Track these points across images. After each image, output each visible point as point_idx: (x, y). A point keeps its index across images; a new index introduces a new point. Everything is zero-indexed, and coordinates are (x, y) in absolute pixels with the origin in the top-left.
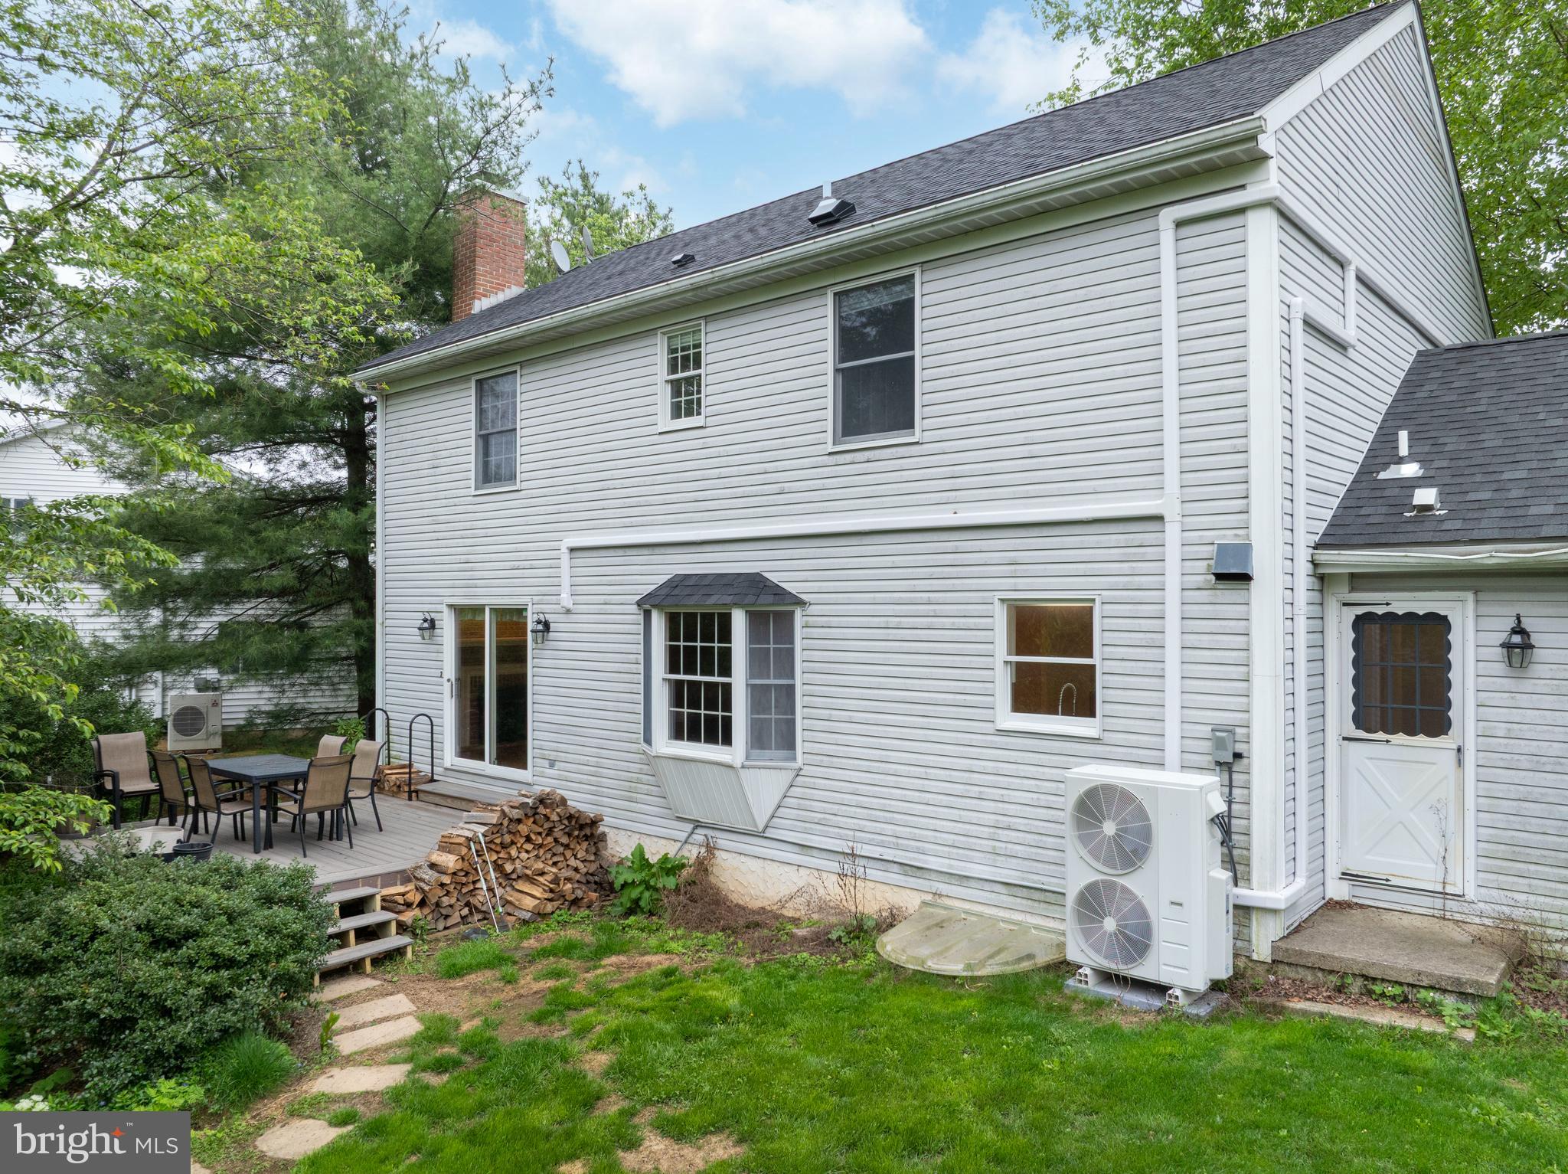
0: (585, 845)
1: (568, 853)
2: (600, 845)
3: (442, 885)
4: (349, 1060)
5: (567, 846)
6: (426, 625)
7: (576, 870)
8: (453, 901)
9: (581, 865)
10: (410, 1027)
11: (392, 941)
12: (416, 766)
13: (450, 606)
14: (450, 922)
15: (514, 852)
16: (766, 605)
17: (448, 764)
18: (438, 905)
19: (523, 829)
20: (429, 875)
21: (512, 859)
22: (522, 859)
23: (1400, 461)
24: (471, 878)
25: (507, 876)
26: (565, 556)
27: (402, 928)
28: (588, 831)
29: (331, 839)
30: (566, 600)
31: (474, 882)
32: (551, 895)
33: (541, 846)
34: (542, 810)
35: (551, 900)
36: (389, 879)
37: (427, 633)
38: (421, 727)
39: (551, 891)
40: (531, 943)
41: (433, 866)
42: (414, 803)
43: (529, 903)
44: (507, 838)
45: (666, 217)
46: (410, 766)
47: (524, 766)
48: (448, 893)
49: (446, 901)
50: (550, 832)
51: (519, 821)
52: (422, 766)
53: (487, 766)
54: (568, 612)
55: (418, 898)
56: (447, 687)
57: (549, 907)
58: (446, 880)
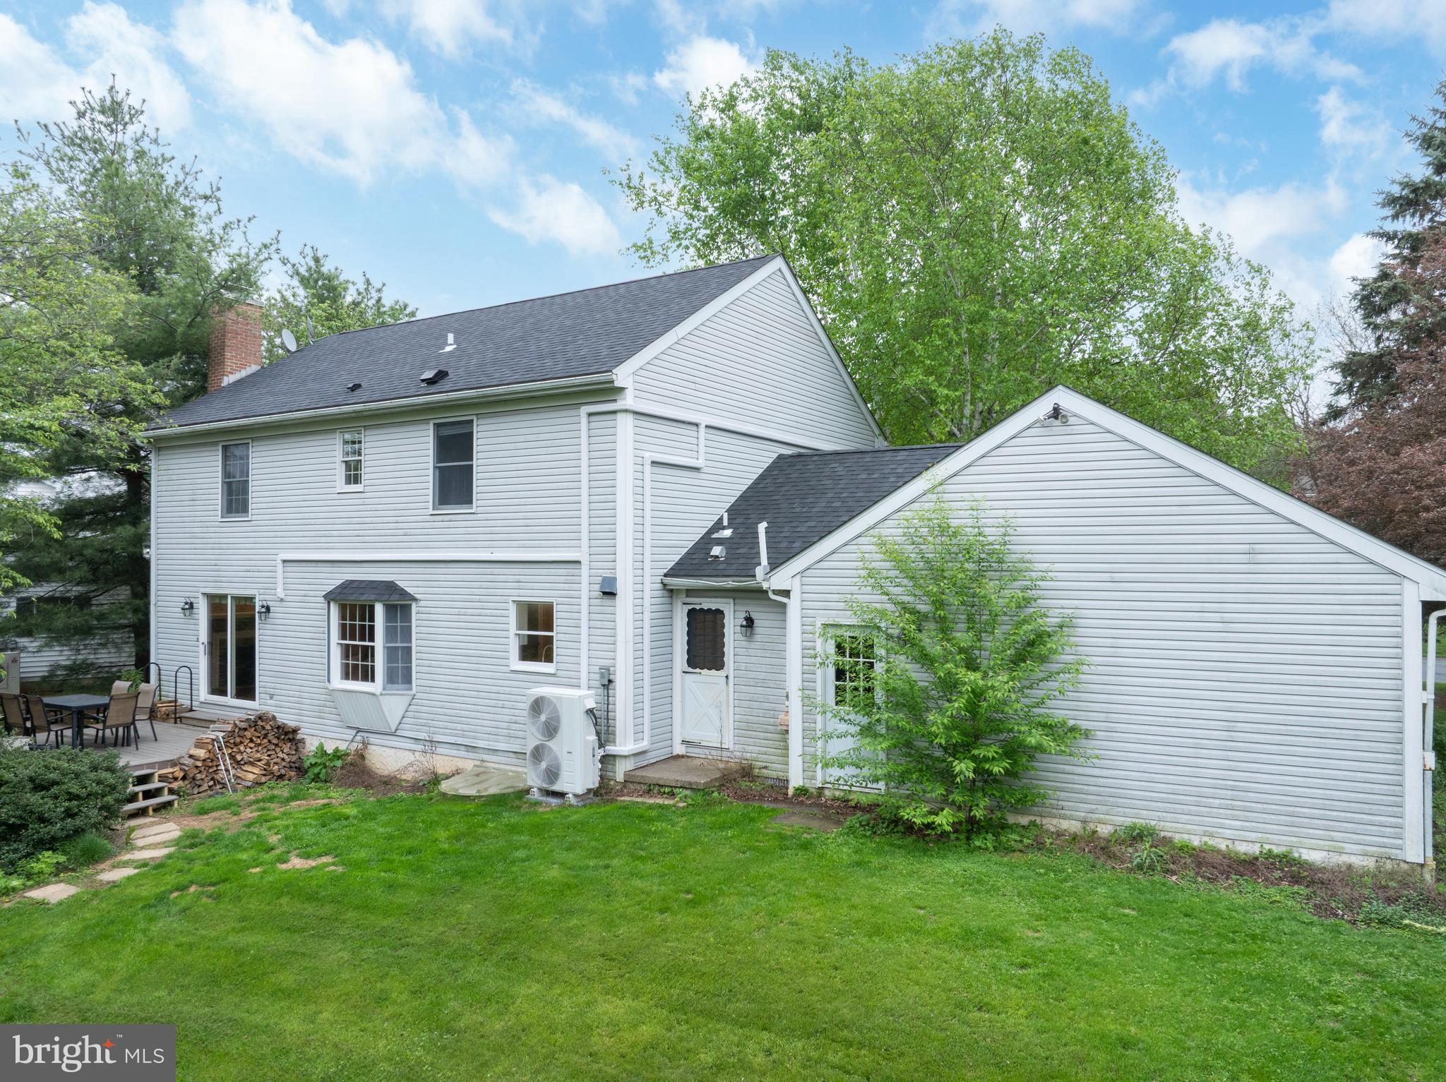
0: (289, 744)
1: (278, 750)
2: (300, 745)
3: (197, 767)
5: (277, 745)
6: (187, 606)
7: (283, 759)
8: (203, 776)
9: (286, 757)
10: (177, 834)
11: (166, 797)
12: (180, 702)
13: (204, 594)
14: (202, 789)
15: (242, 748)
16: (395, 600)
17: (202, 699)
18: (194, 779)
19: (248, 734)
20: (188, 761)
21: (241, 753)
22: (247, 752)
23: (724, 528)
24: (215, 764)
25: (238, 762)
26: (280, 565)
27: (171, 791)
28: (291, 736)
29: (123, 745)
30: (280, 593)
31: (217, 766)
32: (264, 772)
33: (260, 745)
34: (260, 723)
35: (264, 775)
36: (163, 764)
37: (187, 612)
38: (183, 675)
39: (265, 770)
40: (252, 797)
41: (191, 756)
42: (179, 725)
43: (251, 777)
44: (238, 740)
45: (379, 291)
46: (176, 701)
47: (253, 698)
48: (200, 772)
49: (199, 776)
50: (265, 736)
51: (245, 729)
52: (184, 701)
53: (229, 700)
54: (282, 600)
55: (182, 774)
56: (202, 648)
57: (264, 779)
58: (199, 764)
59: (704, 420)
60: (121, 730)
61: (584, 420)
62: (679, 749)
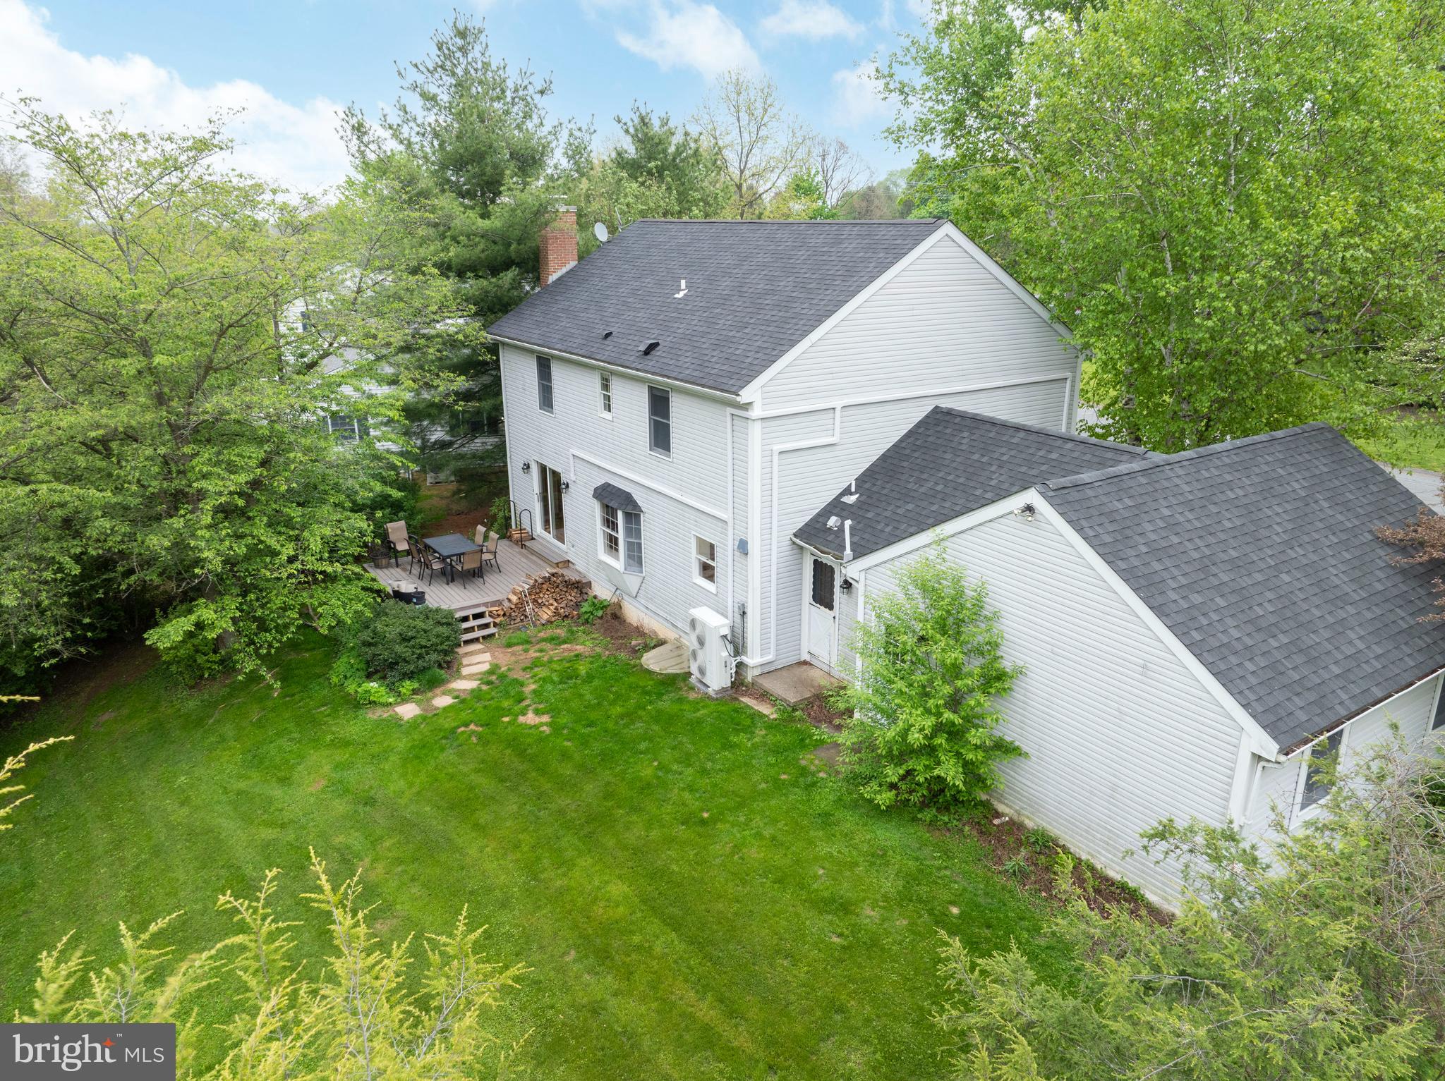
0: (576, 590)
3: (511, 608)
4: (464, 678)
6: (528, 466)
8: (517, 614)
9: (573, 598)
10: (486, 667)
11: (492, 630)
12: (527, 530)
13: (534, 460)
14: (516, 621)
15: (541, 595)
16: (629, 510)
17: (538, 532)
18: (510, 615)
19: (545, 586)
21: (541, 598)
22: (545, 598)
23: (851, 494)
24: (523, 605)
25: (539, 604)
26: (571, 457)
27: (495, 625)
28: (576, 585)
30: (573, 476)
31: (525, 606)
33: (554, 592)
34: (554, 579)
35: (554, 616)
36: (493, 604)
37: (528, 469)
40: (542, 635)
41: (508, 600)
42: (523, 550)
43: (545, 617)
44: (538, 590)
46: (523, 527)
47: (564, 541)
48: (514, 611)
49: (513, 613)
50: (557, 587)
51: (543, 583)
53: (551, 537)
54: (574, 482)
55: (502, 612)
56: (536, 496)
57: (553, 619)
58: (513, 606)
59: (838, 404)
61: (729, 418)
62: (806, 657)
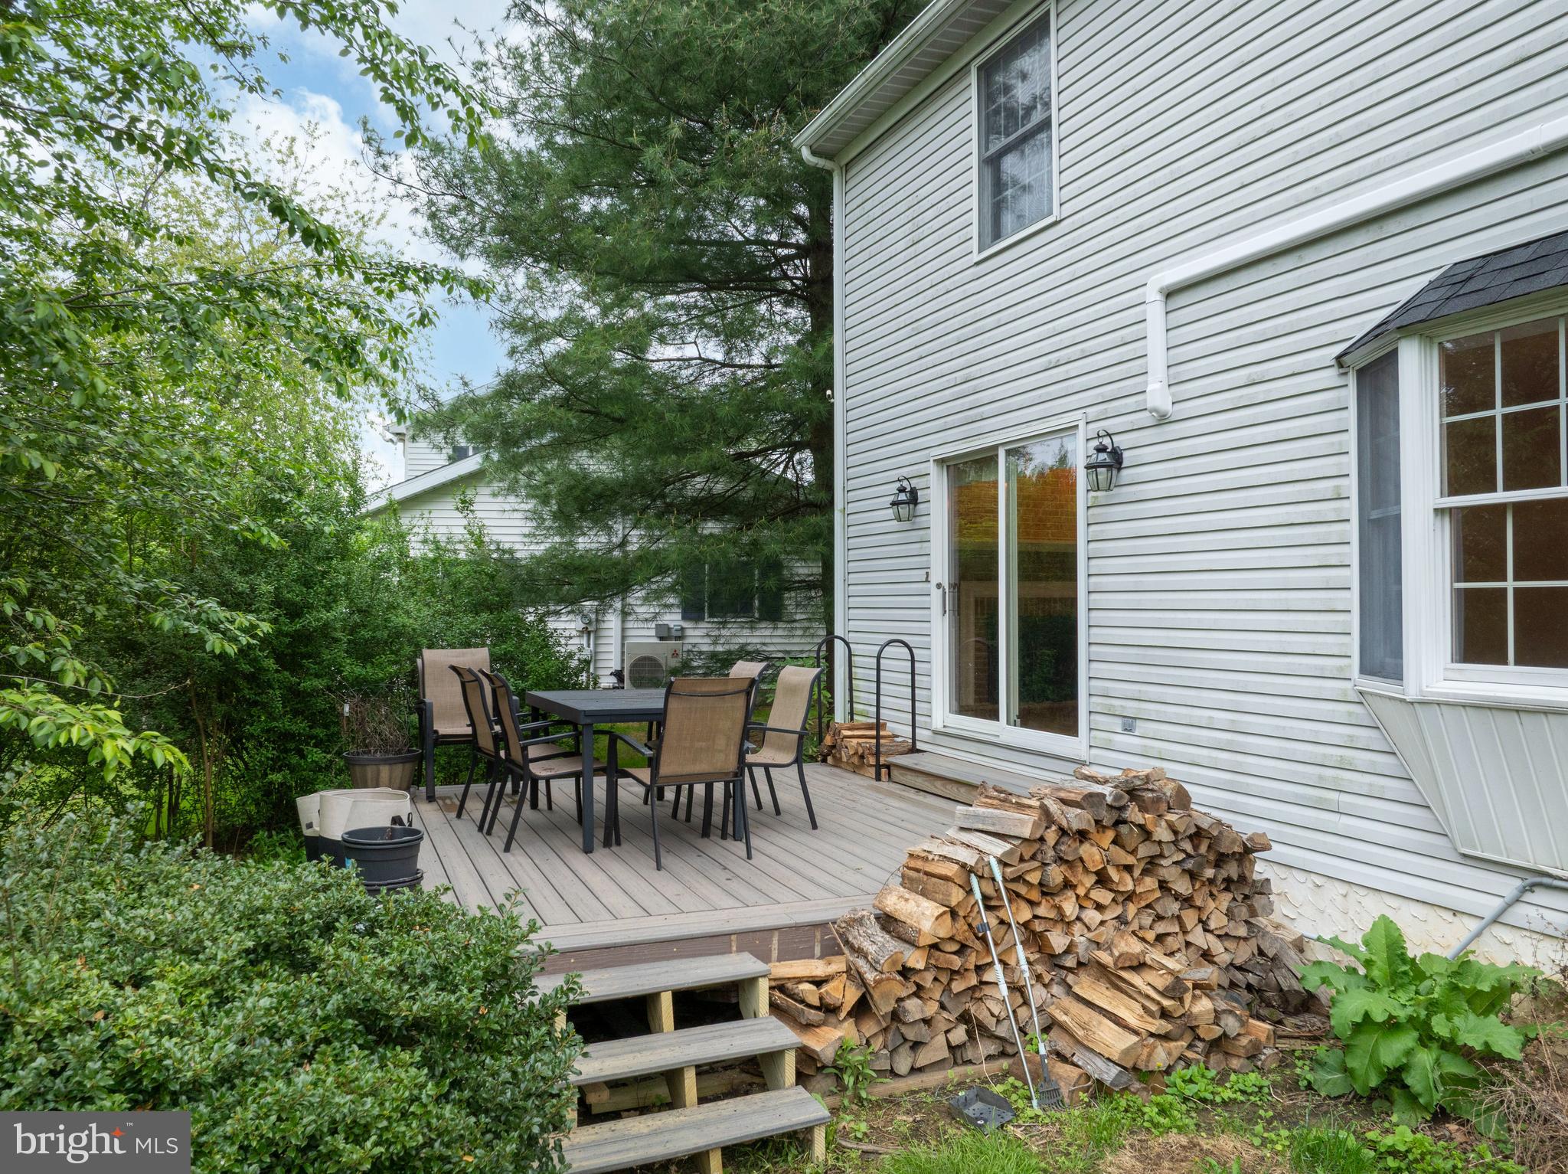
0: (1225, 900)
1: (1190, 917)
2: (1258, 901)
3: (905, 972)
5: (1187, 901)
6: (903, 497)
7: (1207, 956)
8: (932, 1008)
9: (1217, 946)
11: (783, 1107)
12: (891, 728)
13: (941, 462)
14: (924, 1058)
15: (1070, 908)
17: (937, 723)
18: (895, 1016)
19: (1091, 853)
20: (877, 943)
21: (1063, 921)
22: (1089, 925)
24: (972, 960)
25: (1053, 960)
28: (1232, 870)
29: (724, 837)
30: (1158, 395)
31: (979, 969)
32: (1159, 1026)
33: (1130, 897)
34: (1134, 814)
35: (1165, 1037)
36: (797, 940)
37: (904, 510)
38: (896, 661)
39: (1165, 1014)
41: (888, 922)
42: (884, 785)
43: (1114, 1041)
44: (1056, 874)
46: (878, 726)
47: (1071, 729)
48: (919, 992)
49: (913, 1007)
50: (1151, 865)
51: (1082, 835)
52: (898, 727)
53: (1004, 729)
54: (1163, 420)
55: (852, 996)
56: (936, 599)
57: (1161, 1056)
58: (916, 960)
60: (719, 788)
